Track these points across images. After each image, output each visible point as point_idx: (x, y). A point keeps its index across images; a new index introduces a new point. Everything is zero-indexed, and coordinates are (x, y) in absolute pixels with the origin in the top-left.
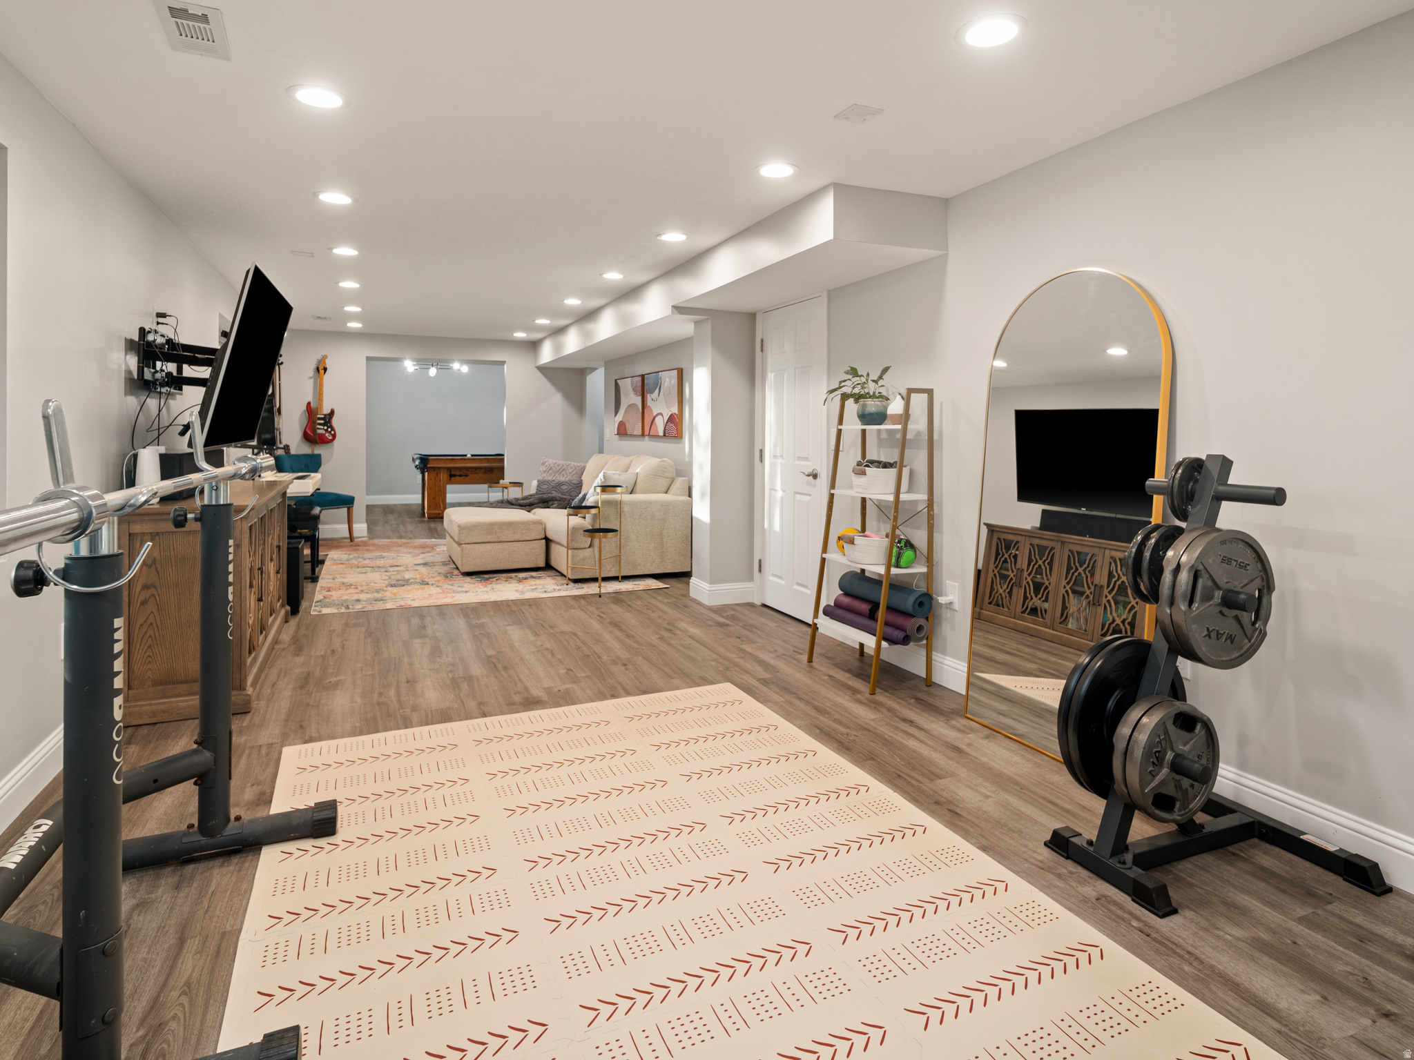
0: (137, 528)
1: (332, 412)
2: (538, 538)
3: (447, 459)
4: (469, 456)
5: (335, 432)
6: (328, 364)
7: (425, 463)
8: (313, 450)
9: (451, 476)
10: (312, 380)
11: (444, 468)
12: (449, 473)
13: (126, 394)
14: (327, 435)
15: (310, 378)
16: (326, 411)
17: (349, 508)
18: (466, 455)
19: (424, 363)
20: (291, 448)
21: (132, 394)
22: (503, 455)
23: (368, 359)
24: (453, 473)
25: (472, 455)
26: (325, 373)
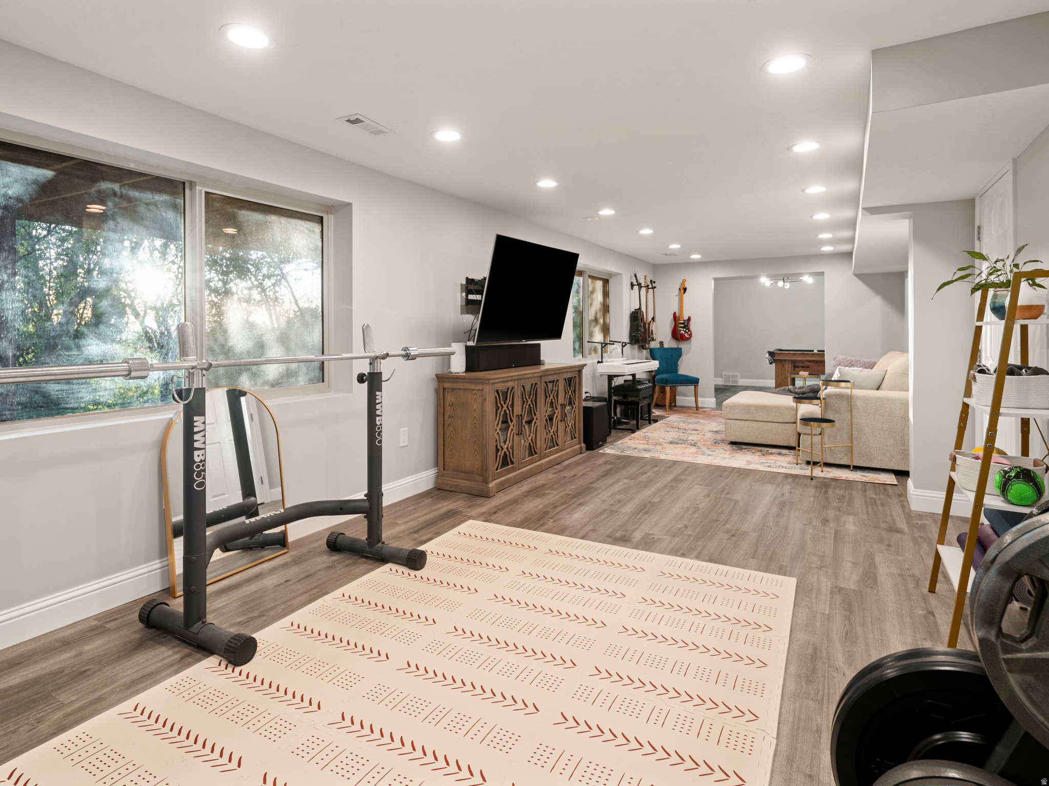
0: (447, 385)
1: (689, 319)
2: (790, 421)
3: (790, 354)
4: (816, 351)
5: (691, 333)
6: (686, 285)
7: (775, 356)
8: (678, 345)
9: (795, 367)
10: (678, 297)
11: (788, 360)
12: (793, 365)
13: (462, 313)
14: (686, 334)
15: (676, 296)
16: (686, 318)
17: (695, 386)
18: (813, 351)
19: (775, 277)
20: (664, 343)
21: (468, 313)
22: (824, 351)
23: (715, 279)
24: (796, 365)
25: (818, 351)
26: (684, 293)
